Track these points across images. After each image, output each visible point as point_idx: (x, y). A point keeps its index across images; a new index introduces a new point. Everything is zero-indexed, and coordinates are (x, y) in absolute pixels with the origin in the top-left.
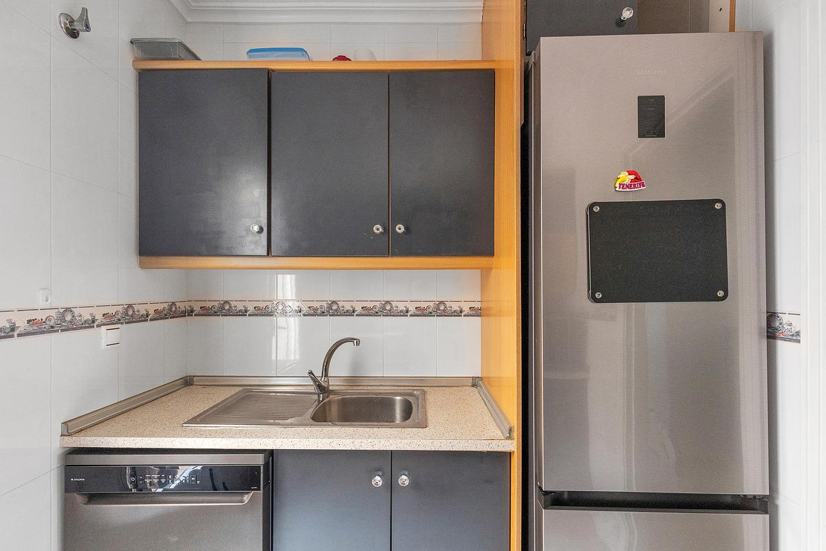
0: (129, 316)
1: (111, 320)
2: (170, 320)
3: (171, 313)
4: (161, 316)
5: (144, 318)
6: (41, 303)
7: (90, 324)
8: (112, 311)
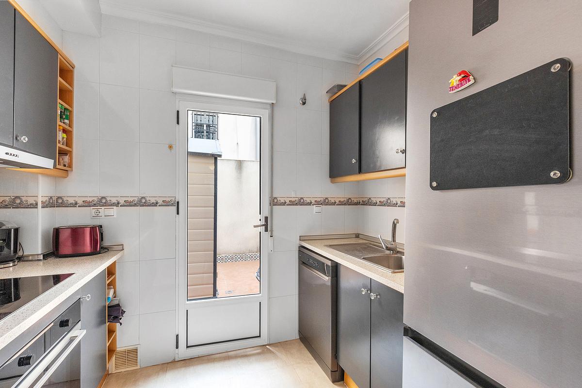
0: (326, 202)
1: (318, 203)
2: (347, 206)
3: (349, 202)
4: (341, 203)
5: (334, 204)
6: (293, 196)
7: (310, 204)
8: (319, 200)
